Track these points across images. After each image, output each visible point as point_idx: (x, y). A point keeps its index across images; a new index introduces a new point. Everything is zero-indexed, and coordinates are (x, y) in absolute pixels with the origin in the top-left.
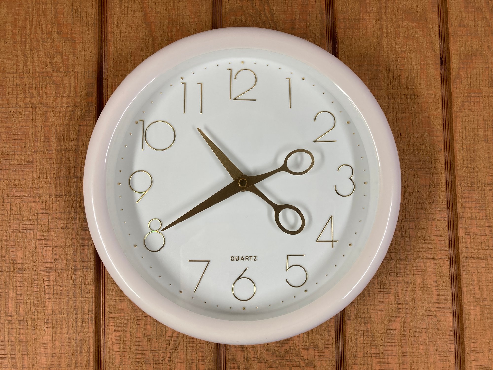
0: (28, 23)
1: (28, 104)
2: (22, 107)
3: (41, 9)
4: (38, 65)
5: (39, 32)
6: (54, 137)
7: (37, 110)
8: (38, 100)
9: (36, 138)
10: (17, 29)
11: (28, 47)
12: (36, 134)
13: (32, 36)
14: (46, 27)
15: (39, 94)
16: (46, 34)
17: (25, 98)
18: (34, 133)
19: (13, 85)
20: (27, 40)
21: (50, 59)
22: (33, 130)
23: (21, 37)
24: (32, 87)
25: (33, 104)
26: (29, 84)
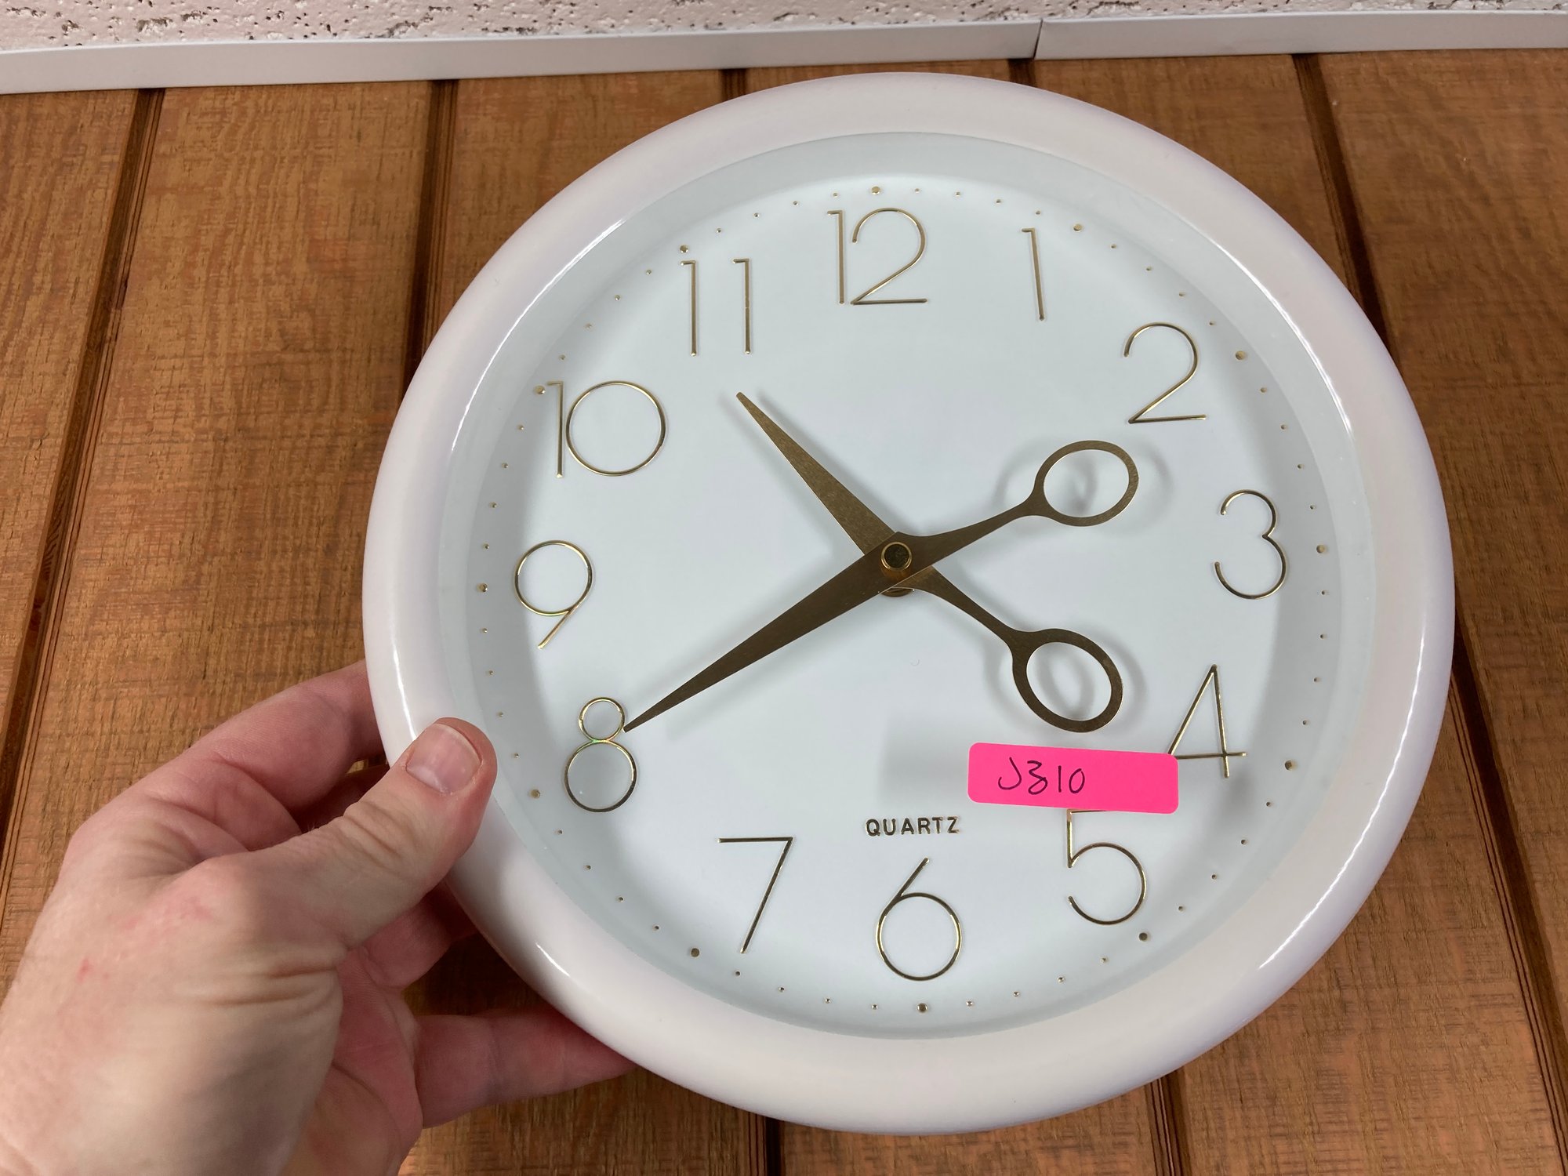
0: (230, 239)
1: (204, 431)
2: (188, 442)
3: (269, 210)
4: (246, 337)
5: (258, 258)
6: (268, 516)
7: (227, 448)
8: (233, 423)
9: (215, 521)
10: (201, 254)
11: (223, 295)
12: (216, 510)
13: (238, 270)
14: (279, 248)
15: (240, 407)
16: (278, 263)
17: (198, 417)
18: (211, 507)
19: (169, 387)
20: (224, 280)
21: (280, 323)
22: (211, 500)
23: (208, 272)
24: (223, 390)
25: (219, 431)
26: (214, 384)
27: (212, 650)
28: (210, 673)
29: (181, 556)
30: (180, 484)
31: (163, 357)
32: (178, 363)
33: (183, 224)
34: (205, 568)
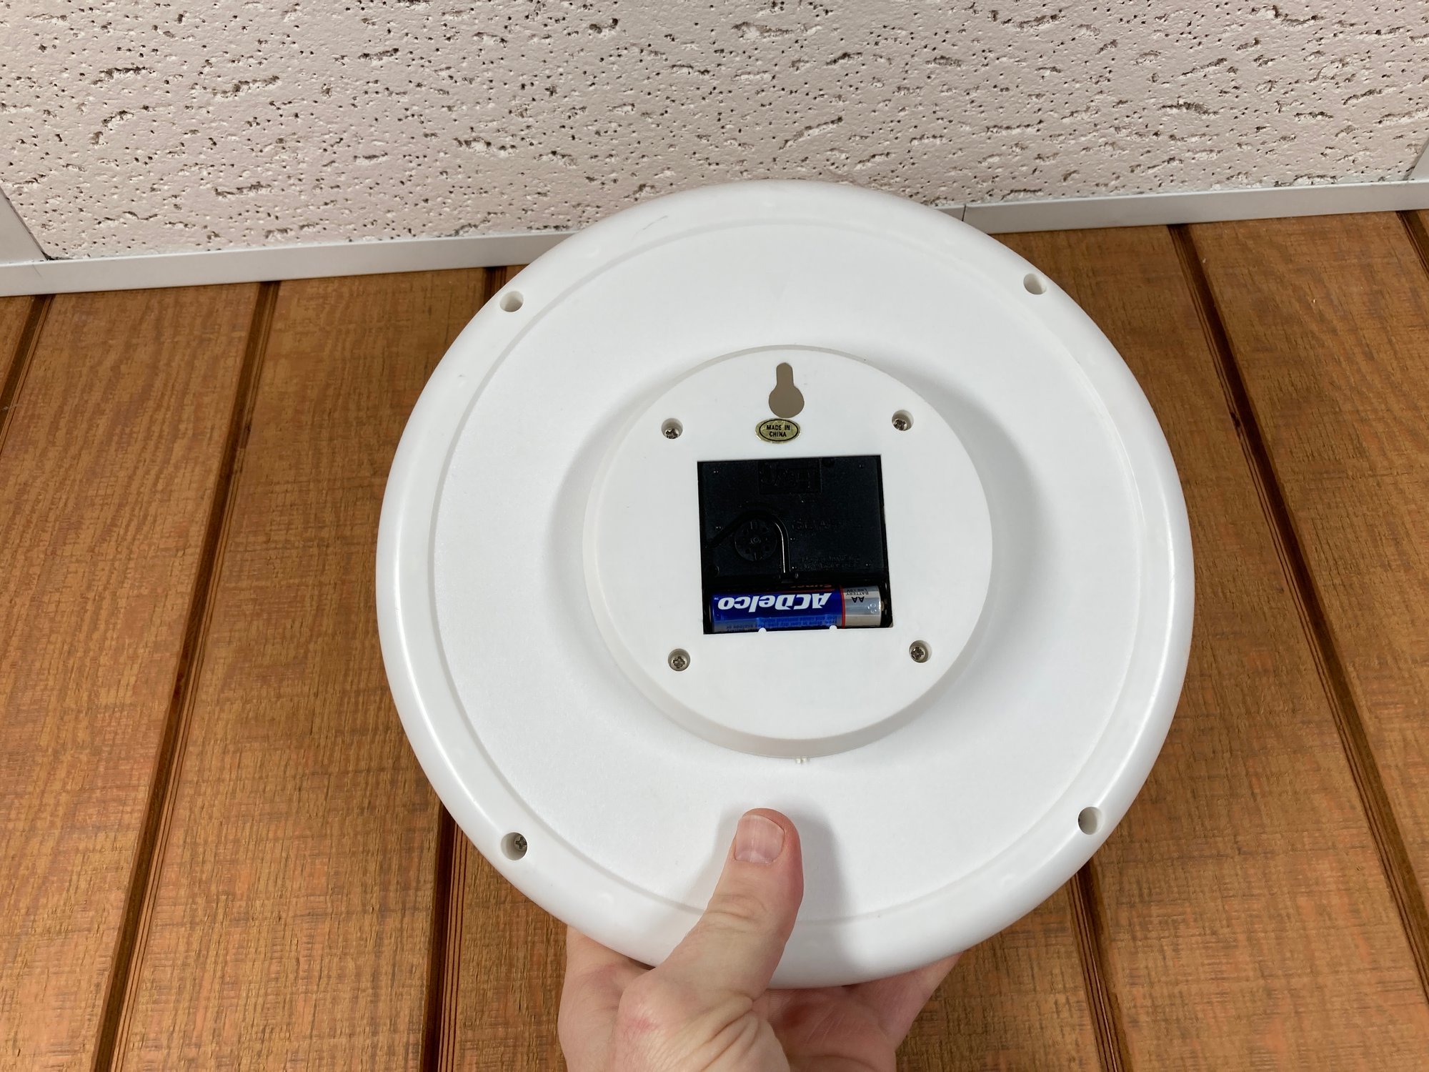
27: (318, 711)
28: (315, 729)
29: (292, 637)
30: (291, 581)
31: (278, 483)
32: (289, 487)
33: (295, 381)
34: (311, 646)
